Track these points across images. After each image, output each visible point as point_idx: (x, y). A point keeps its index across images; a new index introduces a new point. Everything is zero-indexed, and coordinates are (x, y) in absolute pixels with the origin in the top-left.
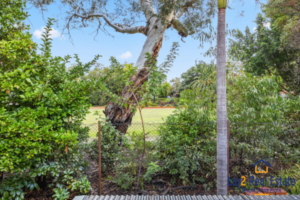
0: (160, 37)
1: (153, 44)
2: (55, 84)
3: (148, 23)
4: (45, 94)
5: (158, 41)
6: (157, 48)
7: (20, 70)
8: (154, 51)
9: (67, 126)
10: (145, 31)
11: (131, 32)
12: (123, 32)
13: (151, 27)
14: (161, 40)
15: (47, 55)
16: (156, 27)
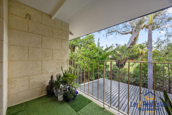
0: (137, 34)
1: (134, 37)
2: (100, 53)
3: (132, 30)
4: (98, 56)
5: (136, 36)
6: (136, 38)
7: (93, 51)
8: (134, 40)
9: (103, 64)
10: (131, 33)
11: (126, 34)
12: (124, 34)
13: (133, 31)
14: (138, 35)
15: (99, 46)
16: (135, 31)
